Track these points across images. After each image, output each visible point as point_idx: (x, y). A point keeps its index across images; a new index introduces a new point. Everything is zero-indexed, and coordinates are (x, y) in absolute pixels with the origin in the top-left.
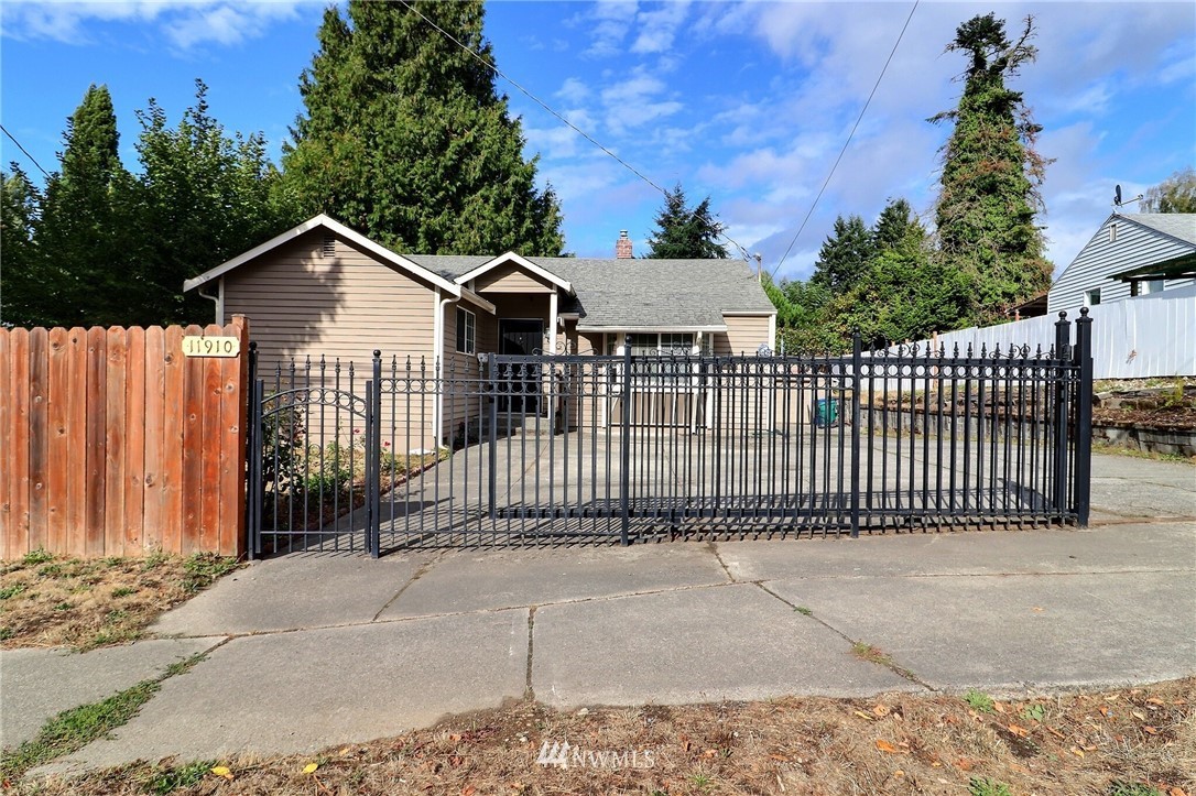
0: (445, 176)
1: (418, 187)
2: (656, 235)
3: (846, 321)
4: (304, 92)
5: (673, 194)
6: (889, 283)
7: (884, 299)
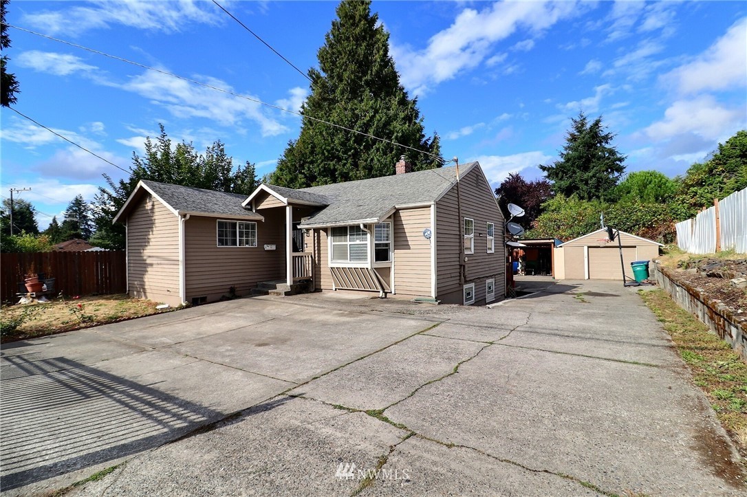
0: (355, 142)
1: (337, 150)
2: (566, 149)
3: (696, 193)
4: (302, 113)
5: (578, 120)
6: (737, 157)
7: (732, 171)
